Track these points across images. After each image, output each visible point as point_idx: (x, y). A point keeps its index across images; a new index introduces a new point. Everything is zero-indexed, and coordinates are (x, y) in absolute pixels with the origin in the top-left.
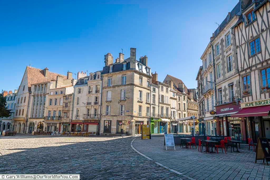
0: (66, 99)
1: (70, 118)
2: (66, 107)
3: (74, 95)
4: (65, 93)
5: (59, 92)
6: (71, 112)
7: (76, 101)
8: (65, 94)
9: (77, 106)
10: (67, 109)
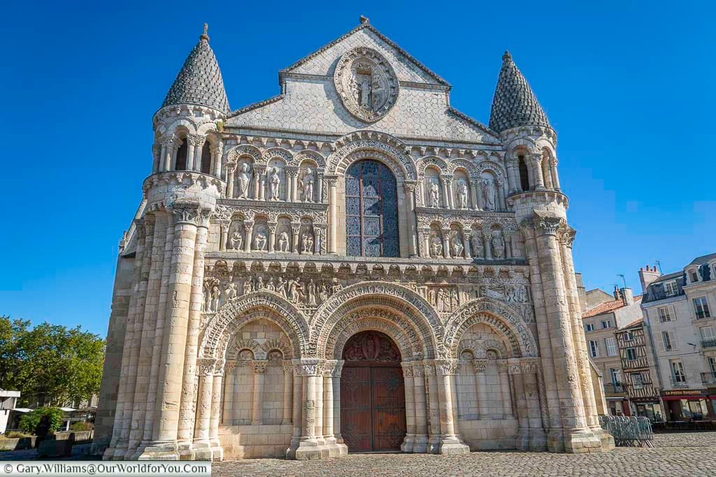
0: (626, 338)
1: (656, 385)
2: (630, 358)
3: (649, 327)
4: (618, 326)
5: (598, 325)
6: (653, 371)
7: (659, 342)
8: (616, 328)
9: (668, 353)
10: (636, 364)
